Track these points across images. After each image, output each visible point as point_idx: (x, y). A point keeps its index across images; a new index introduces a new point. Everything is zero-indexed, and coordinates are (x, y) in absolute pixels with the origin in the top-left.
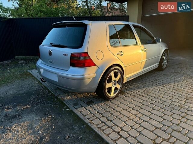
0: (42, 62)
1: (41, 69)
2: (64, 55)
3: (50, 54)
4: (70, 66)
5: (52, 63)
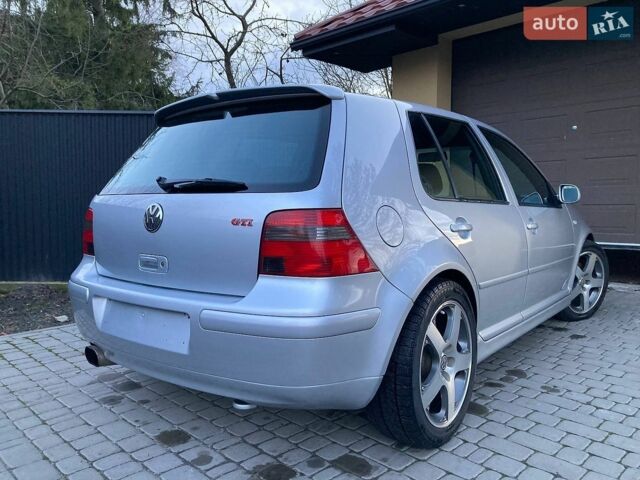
0: (101, 270)
1: (95, 302)
2: (235, 222)
3: (153, 224)
4: (259, 273)
5: (156, 267)
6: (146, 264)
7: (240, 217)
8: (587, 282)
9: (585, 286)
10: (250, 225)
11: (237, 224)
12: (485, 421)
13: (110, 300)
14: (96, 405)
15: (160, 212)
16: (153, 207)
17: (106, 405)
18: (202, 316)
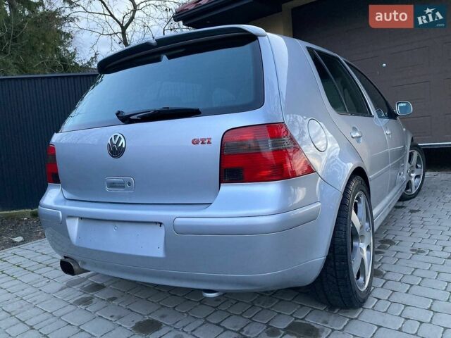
0: (67, 195)
1: (68, 222)
2: (195, 142)
3: (116, 151)
4: (220, 182)
5: (124, 187)
6: (112, 185)
7: (199, 137)
8: (412, 172)
9: (412, 175)
10: (209, 143)
11: (197, 143)
12: (384, 281)
13: (82, 218)
14: (73, 308)
15: (123, 141)
16: (115, 136)
17: (80, 306)
18: (176, 223)
